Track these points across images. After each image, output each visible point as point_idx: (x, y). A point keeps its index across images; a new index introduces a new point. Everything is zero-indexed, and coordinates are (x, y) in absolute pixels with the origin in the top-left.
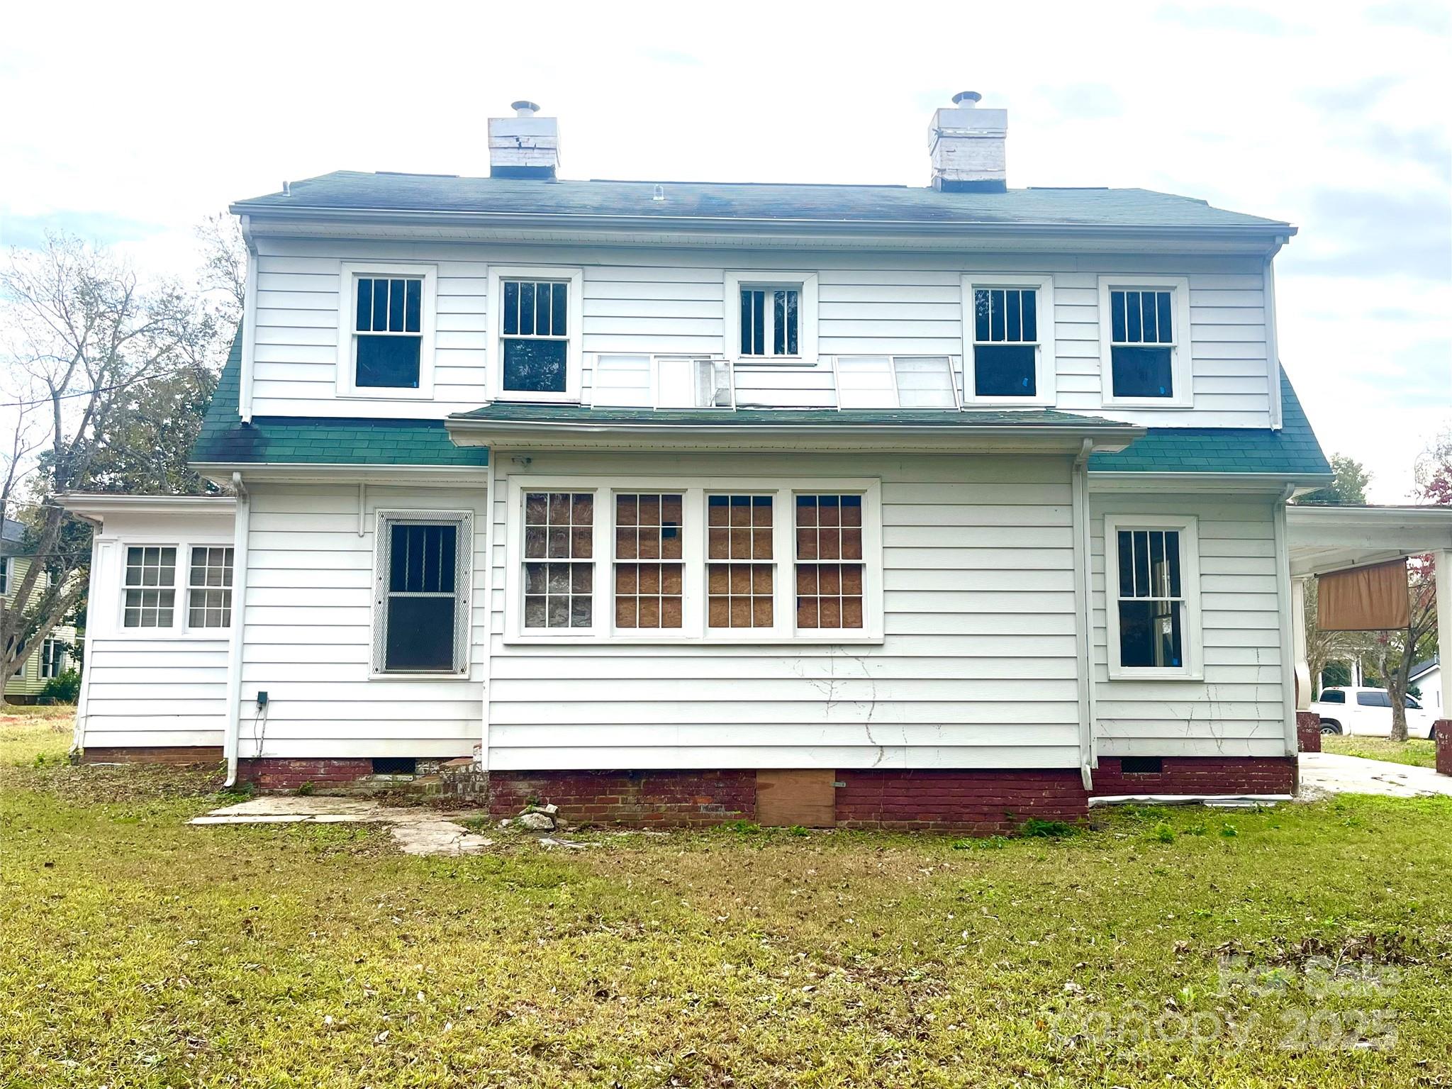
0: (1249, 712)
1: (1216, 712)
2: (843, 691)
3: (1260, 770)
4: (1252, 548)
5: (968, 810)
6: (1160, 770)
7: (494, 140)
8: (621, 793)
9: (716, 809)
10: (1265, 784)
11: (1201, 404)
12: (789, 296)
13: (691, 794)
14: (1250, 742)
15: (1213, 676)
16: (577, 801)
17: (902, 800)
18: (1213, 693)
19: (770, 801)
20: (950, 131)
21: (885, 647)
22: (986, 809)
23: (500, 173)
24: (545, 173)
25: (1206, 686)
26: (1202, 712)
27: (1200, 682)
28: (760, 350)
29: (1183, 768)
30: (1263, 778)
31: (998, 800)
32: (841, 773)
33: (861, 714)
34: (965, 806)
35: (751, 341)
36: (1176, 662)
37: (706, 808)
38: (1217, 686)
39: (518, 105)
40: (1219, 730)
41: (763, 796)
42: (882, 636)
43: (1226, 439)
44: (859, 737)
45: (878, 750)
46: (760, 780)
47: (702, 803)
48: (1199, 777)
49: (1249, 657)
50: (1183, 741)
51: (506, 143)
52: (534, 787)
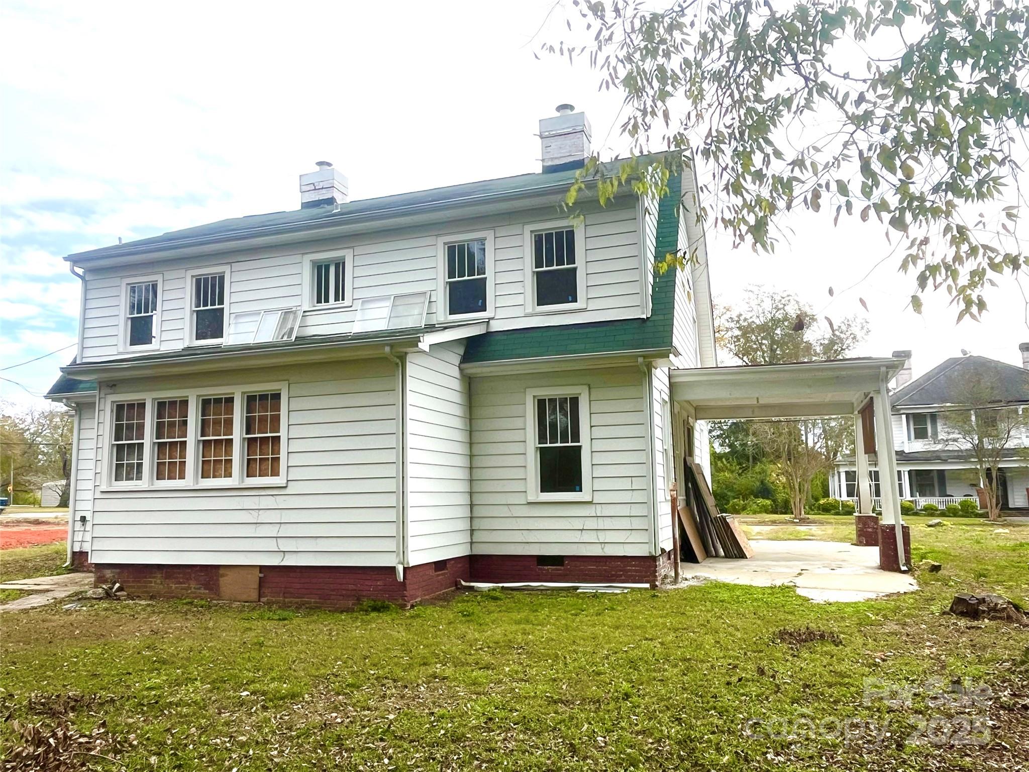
0: (625, 524)
1: (601, 524)
2: (265, 517)
3: (634, 566)
4: (629, 405)
5: (334, 593)
6: (562, 565)
7: (303, 187)
8: (154, 577)
9: (199, 589)
10: (637, 576)
11: (592, 305)
12: (340, 265)
13: (187, 579)
14: (625, 545)
15: (598, 498)
16: (133, 581)
17: (298, 586)
18: (599, 511)
19: (226, 583)
20: (547, 133)
21: (288, 488)
22: (344, 592)
23: (305, 205)
24: (331, 201)
25: (594, 506)
26: (591, 524)
27: (590, 503)
28: (327, 301)
29: (578, 563)
30: (636, 571)
31: (351, 587)
32: (262, 568)
33: (272, 531)
34: (333, 590)
35: (321, 296)
36: (578, 488)
37: (195, 588)
38: (603, 505)
39: (320, 164)
40: (603, 537)
41: (223, 581)
42: (285, 481)
43: (604, 328)
44: (271, 545)
45: (282, 553)
46: (221, 571)
47: (193, 585)
48: (590, 570)
49: (626, 484)
50: (577, 545)
51: (308, 188)
52: (113, 573)
